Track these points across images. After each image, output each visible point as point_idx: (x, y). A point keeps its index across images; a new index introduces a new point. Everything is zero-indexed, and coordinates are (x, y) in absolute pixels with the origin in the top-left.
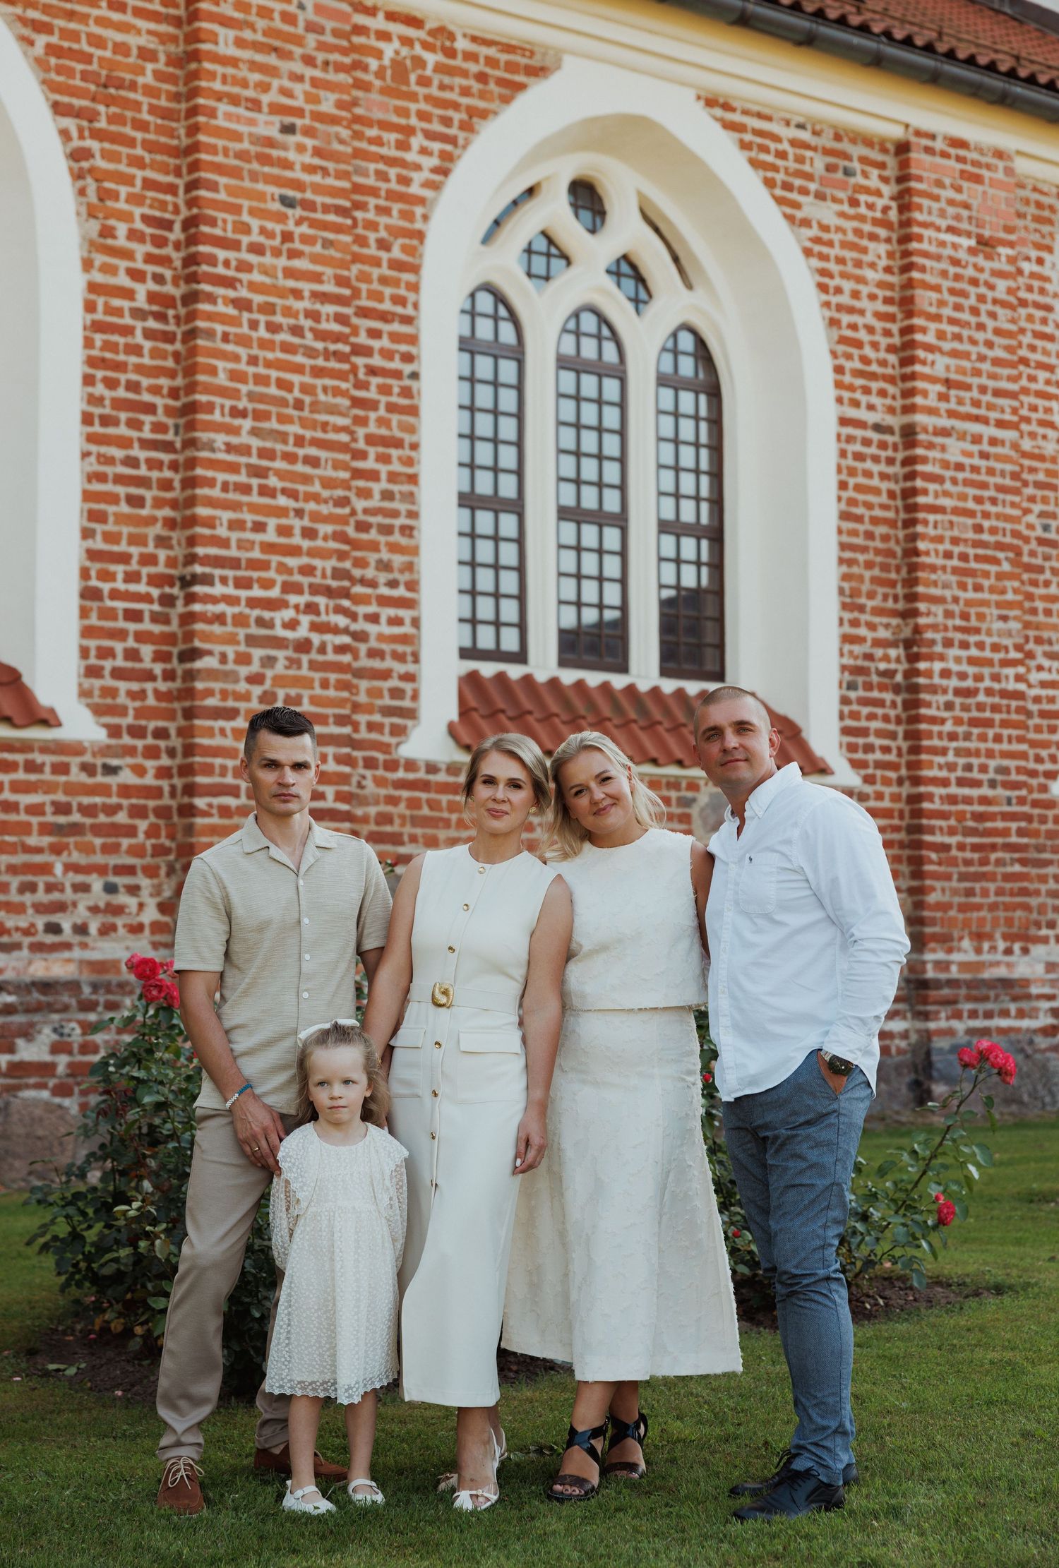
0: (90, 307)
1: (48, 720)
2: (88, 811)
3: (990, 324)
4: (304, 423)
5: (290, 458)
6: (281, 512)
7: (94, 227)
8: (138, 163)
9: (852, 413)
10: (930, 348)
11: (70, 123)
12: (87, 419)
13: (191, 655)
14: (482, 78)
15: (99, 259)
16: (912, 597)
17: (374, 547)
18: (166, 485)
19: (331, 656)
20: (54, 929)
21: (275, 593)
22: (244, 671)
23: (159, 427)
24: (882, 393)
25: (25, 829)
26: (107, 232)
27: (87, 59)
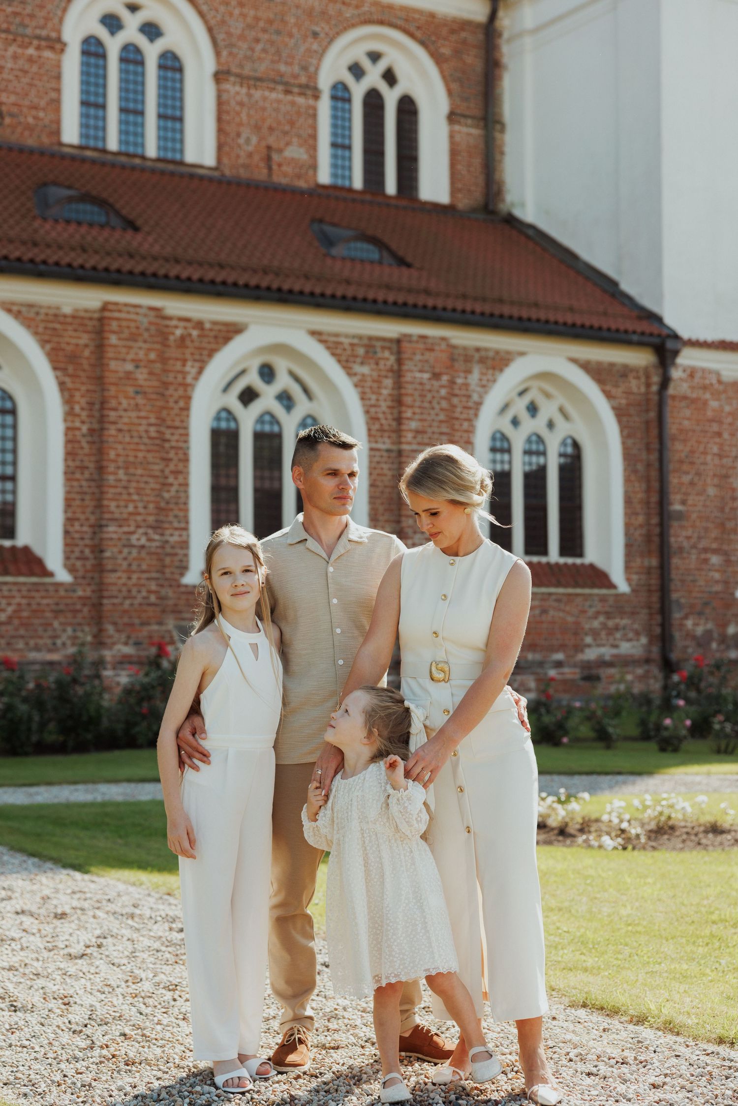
0: (66, 435)
1: (51, 574)
2: (67, 605)
3: (437, 406)
4: (145, 469)
5: (138, 482)
6: (134, 501)
7: (67, 408)
8: (83, 383)
9: (374, 445)
10: (408, 419)
11: (59, 373)
12: (65, 473)
13: (102, 551)
14: (216, 337)
15: (70, 418)
16: (400, 516)
17: (171, 510)
18: (93, 493)
19: (153, 550)
20: (54, 644)
21: (132, 529)
22: (120, 556)
23: (91, 474)
24: (389, 437)
25: (44, 611)
26: (72, 409)
27: (63, 350)
